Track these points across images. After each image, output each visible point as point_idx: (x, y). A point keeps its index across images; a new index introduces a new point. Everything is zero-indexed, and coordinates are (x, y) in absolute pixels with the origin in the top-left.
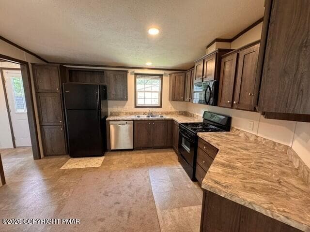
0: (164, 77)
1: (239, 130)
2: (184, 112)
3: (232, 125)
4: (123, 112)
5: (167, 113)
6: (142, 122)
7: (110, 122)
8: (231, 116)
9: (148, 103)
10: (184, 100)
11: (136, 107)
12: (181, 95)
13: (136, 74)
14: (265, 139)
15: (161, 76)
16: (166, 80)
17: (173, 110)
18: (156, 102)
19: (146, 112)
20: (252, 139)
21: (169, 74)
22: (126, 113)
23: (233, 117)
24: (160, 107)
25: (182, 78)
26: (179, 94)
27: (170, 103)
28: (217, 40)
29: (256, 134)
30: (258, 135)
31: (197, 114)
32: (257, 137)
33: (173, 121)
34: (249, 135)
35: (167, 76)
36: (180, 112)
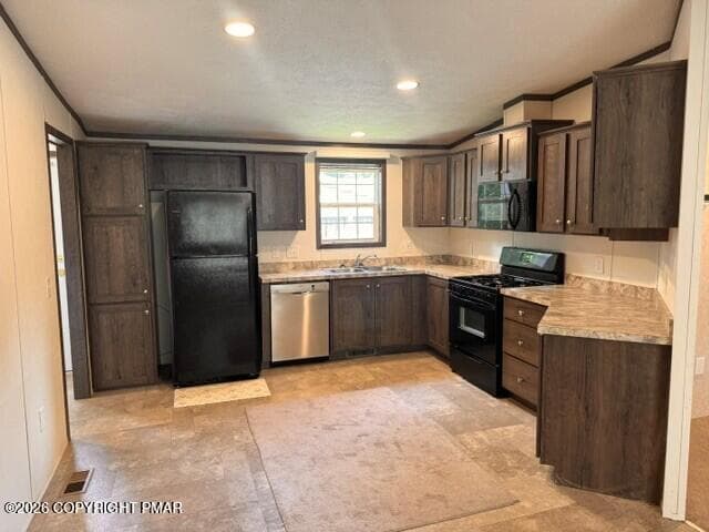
0: (388, 166)
1: (580, 278)
2: (443, 256)
3: (567, 271)
4: (287, 264)
5: (402, 261)
6: (351, 283)
7: (272, 287)
8: (562, 251)
9: (348, 234)
10: (447, 223)
11: (321, 246)
12: (439, 209)
13: (319, 160)
14: (623, 285)
15: (381, 163)
16: (395, 172)
17: (415, 252)
18: (369, 232)
19: (346, 261)
20: (603, 289)
21: (403, 159)
22: (296, 267)
23: (567, 253)
24: (382, 243)
25: (440, 169)
26: (435, 209)
27: (405, 234)
28: (526, 97)
29: (608, 279)
30: (613, 280)
31: (481, 258)
32: (610, 283)
33: (424, 277)
34: (599, 284)
35: (397, 163)
36: (432, 257)
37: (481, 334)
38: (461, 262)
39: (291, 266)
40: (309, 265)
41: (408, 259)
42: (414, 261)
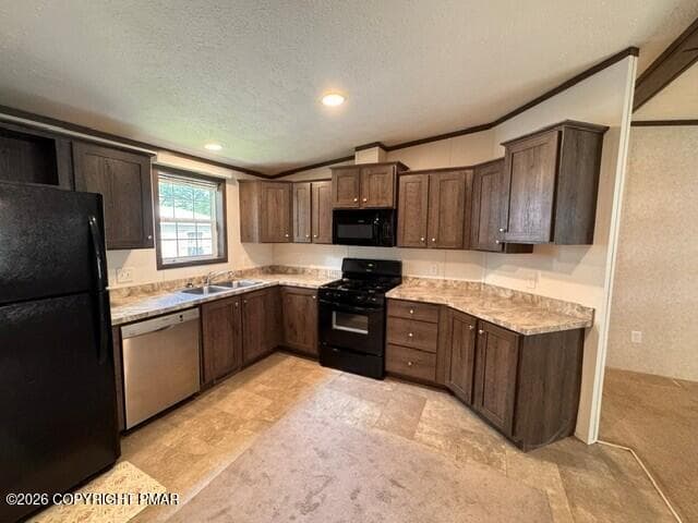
0: (227, 186)
1: (418, 278)
2: (270, 267)
3: (404, 274)
4: (119, 290)
5: (242, 274)
7: (123, 328)
8: (399, 260)
10: (290, 240)
11: (161, 266)
12: (282, 227)
14: (455, 282)
15: (220, 182)
16: (233, 191)
17: (251, 266)
18: (209, 249)
19: (191, 279)
20: (439, 285)
21: (239, 181)
22: (132, 292)
23: (404, 262)
24: (225, 259)
25: (282, 194)
26: (278, 227)
27: (243, 249)
29: (443, 278)
30: (447, 279)
31: (312, 267)
32: (445, 281)
33: (279, 287)
34: (435, 282)
35: (234, 184)
36: (263, 268)
37: (366, 332)
38: (290, 271)
39: (126, 293)
40: (150, 288)
41: (247, 272)
42: (250, 273)
